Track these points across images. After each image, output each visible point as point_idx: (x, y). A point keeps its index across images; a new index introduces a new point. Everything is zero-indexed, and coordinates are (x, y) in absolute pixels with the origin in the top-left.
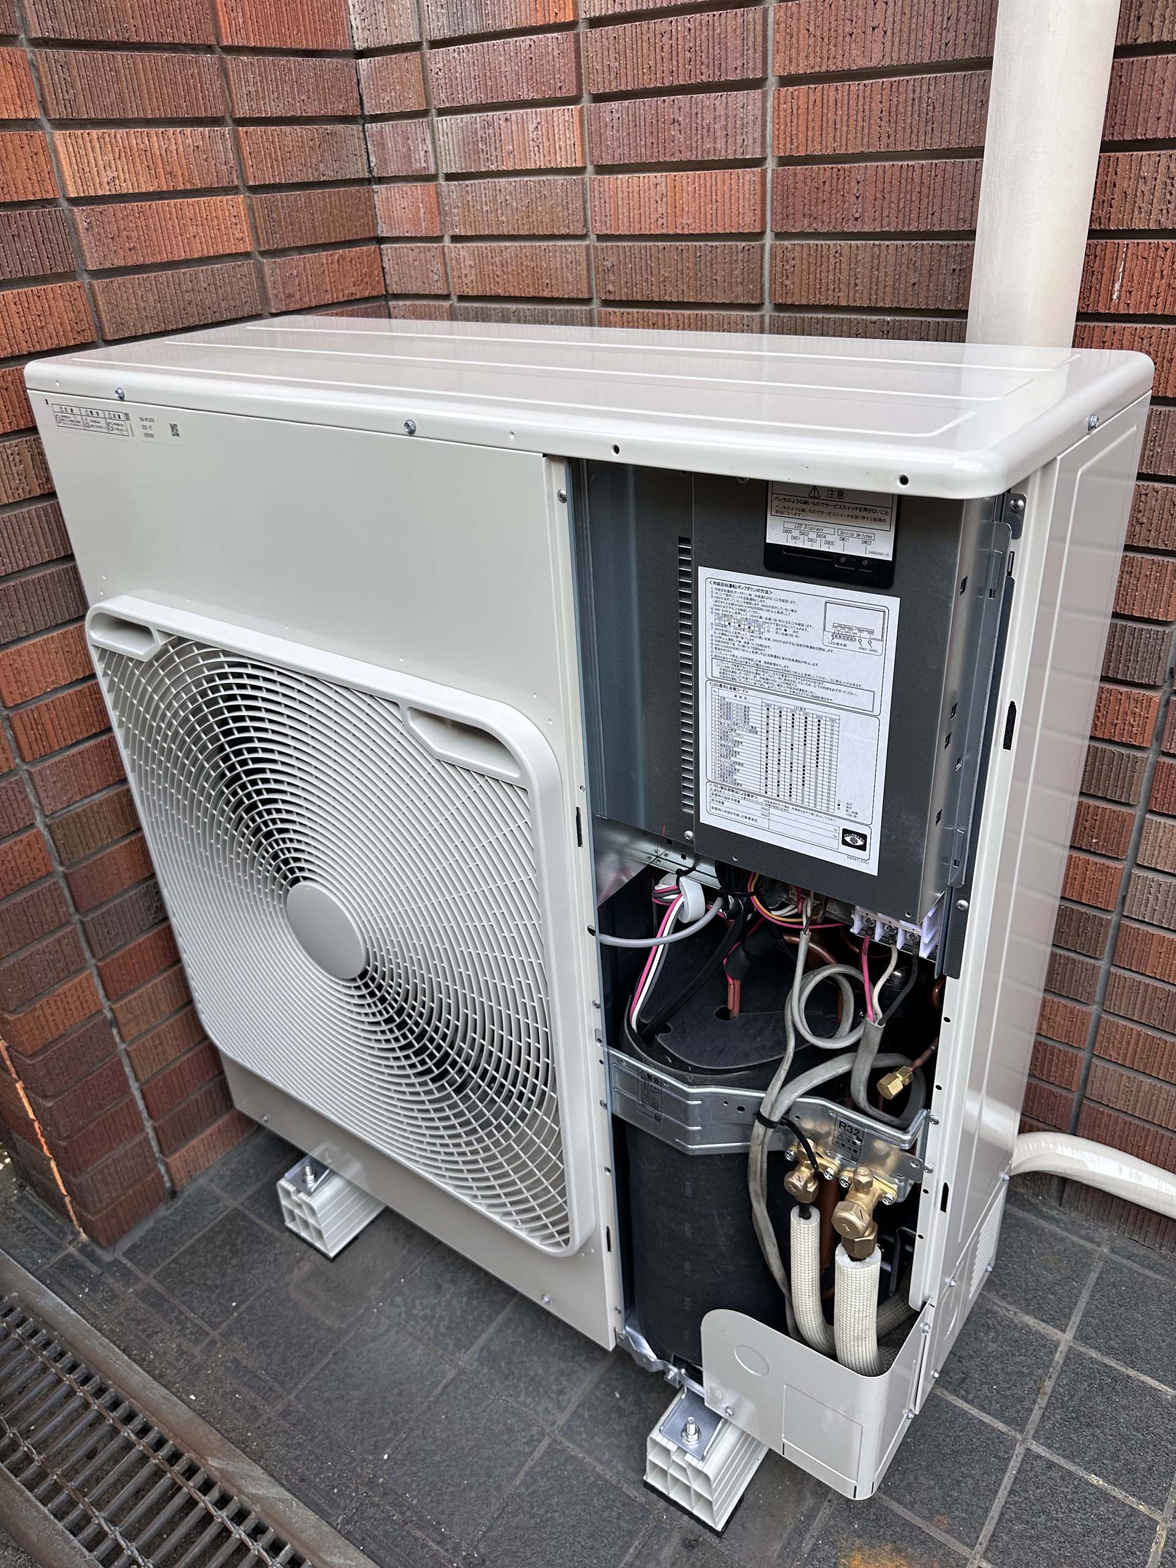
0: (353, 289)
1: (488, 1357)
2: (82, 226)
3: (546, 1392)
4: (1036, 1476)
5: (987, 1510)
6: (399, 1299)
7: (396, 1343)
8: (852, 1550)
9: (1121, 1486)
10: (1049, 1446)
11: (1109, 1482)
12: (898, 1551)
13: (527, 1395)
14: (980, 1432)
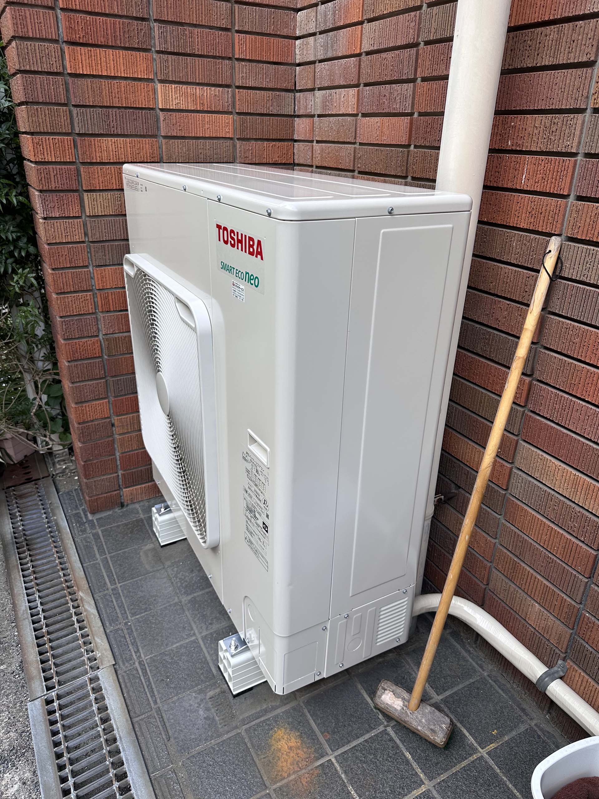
0: (277, 159)
1: (193, 602)
2: (162, 119)
3: (205, 621)
4: (381, 740)
5: (349, 742)
6: (176, 569)
7: (165, 583)
8: (282, 727)
9: (418, 763)
10: (396, 733)
11: (413, 759)
12: (301, 736)
13: (198, 619)
14: (369, 713)
